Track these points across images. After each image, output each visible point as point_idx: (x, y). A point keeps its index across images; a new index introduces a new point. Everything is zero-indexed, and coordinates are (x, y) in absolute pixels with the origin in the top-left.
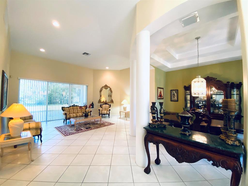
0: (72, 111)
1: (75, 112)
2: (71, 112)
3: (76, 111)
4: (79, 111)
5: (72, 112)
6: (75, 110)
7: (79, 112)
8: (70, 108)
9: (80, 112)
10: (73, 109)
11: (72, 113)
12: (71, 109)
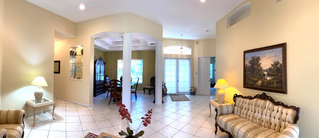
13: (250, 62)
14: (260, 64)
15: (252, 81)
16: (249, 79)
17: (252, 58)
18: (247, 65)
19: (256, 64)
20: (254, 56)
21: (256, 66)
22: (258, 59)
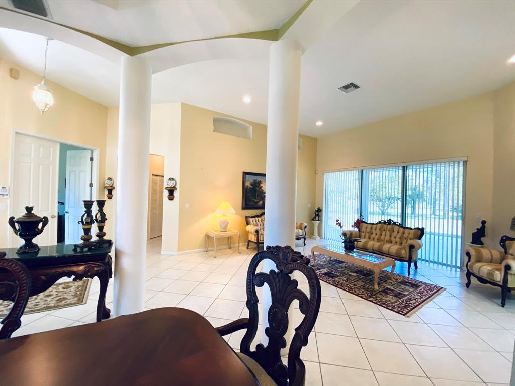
0: (376, 234)
1: (383, 237)
2: (373, 236)
3: (388, 238)
4: (395, 238)
5: (377, 237)
6: (384, 233)
7: (394, 242)
8: (375, 225)
9: (396, 243)
10: (380, 230)
11: (376, 239)
12: (376, 229)
13: (252, 184)
14: (262, 187)
15: (254, 201)
16: (250, 200)
17: (254, 181)
18: (247, 187)
19: (258, 187)
20: (256, 179)
21: (257, 189)
22: (260, 183)
